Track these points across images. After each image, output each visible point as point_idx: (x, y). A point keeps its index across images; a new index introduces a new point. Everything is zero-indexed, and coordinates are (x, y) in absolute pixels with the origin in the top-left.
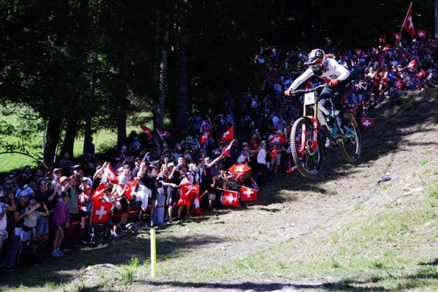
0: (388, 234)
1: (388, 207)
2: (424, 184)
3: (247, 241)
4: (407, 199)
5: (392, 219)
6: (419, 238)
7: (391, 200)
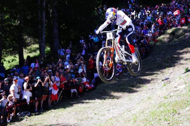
0: (165, 115)
1: (165, 98)
2: (186, 83)
3: (87, 120)
4: (176, 93)
5: (168, 106)
6: (182, 117)
7: (167, 94)
